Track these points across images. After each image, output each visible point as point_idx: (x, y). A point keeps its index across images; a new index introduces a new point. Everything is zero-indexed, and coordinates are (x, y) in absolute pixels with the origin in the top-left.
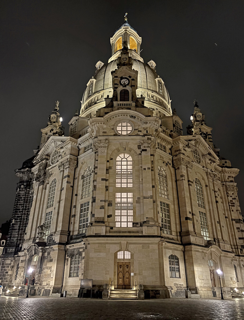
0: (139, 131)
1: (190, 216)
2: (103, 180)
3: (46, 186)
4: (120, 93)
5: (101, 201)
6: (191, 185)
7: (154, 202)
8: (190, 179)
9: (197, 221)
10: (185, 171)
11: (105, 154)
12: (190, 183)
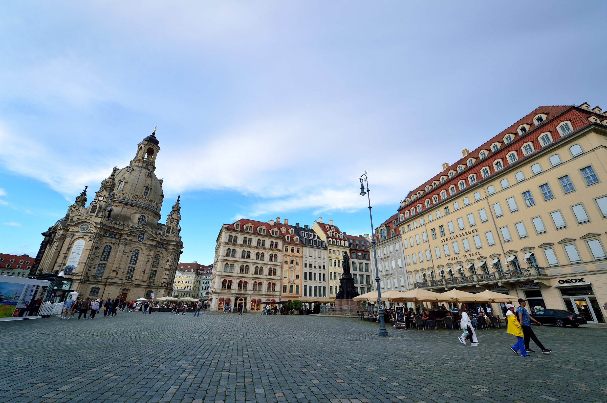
0: (92, 230)
1: (116, 270)
2: (64, 253)
3: (51, 247)
4: (92, 207)
5: (60, 263)
6: (125, 254)
7: (85, 265)
8: (127, 252)
9: (121, 272)
10: (124, 248)
11: (70, 241)
12: (125, 253)
